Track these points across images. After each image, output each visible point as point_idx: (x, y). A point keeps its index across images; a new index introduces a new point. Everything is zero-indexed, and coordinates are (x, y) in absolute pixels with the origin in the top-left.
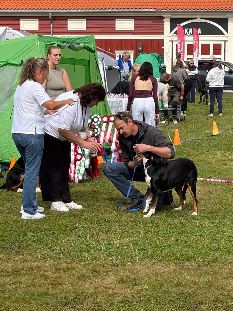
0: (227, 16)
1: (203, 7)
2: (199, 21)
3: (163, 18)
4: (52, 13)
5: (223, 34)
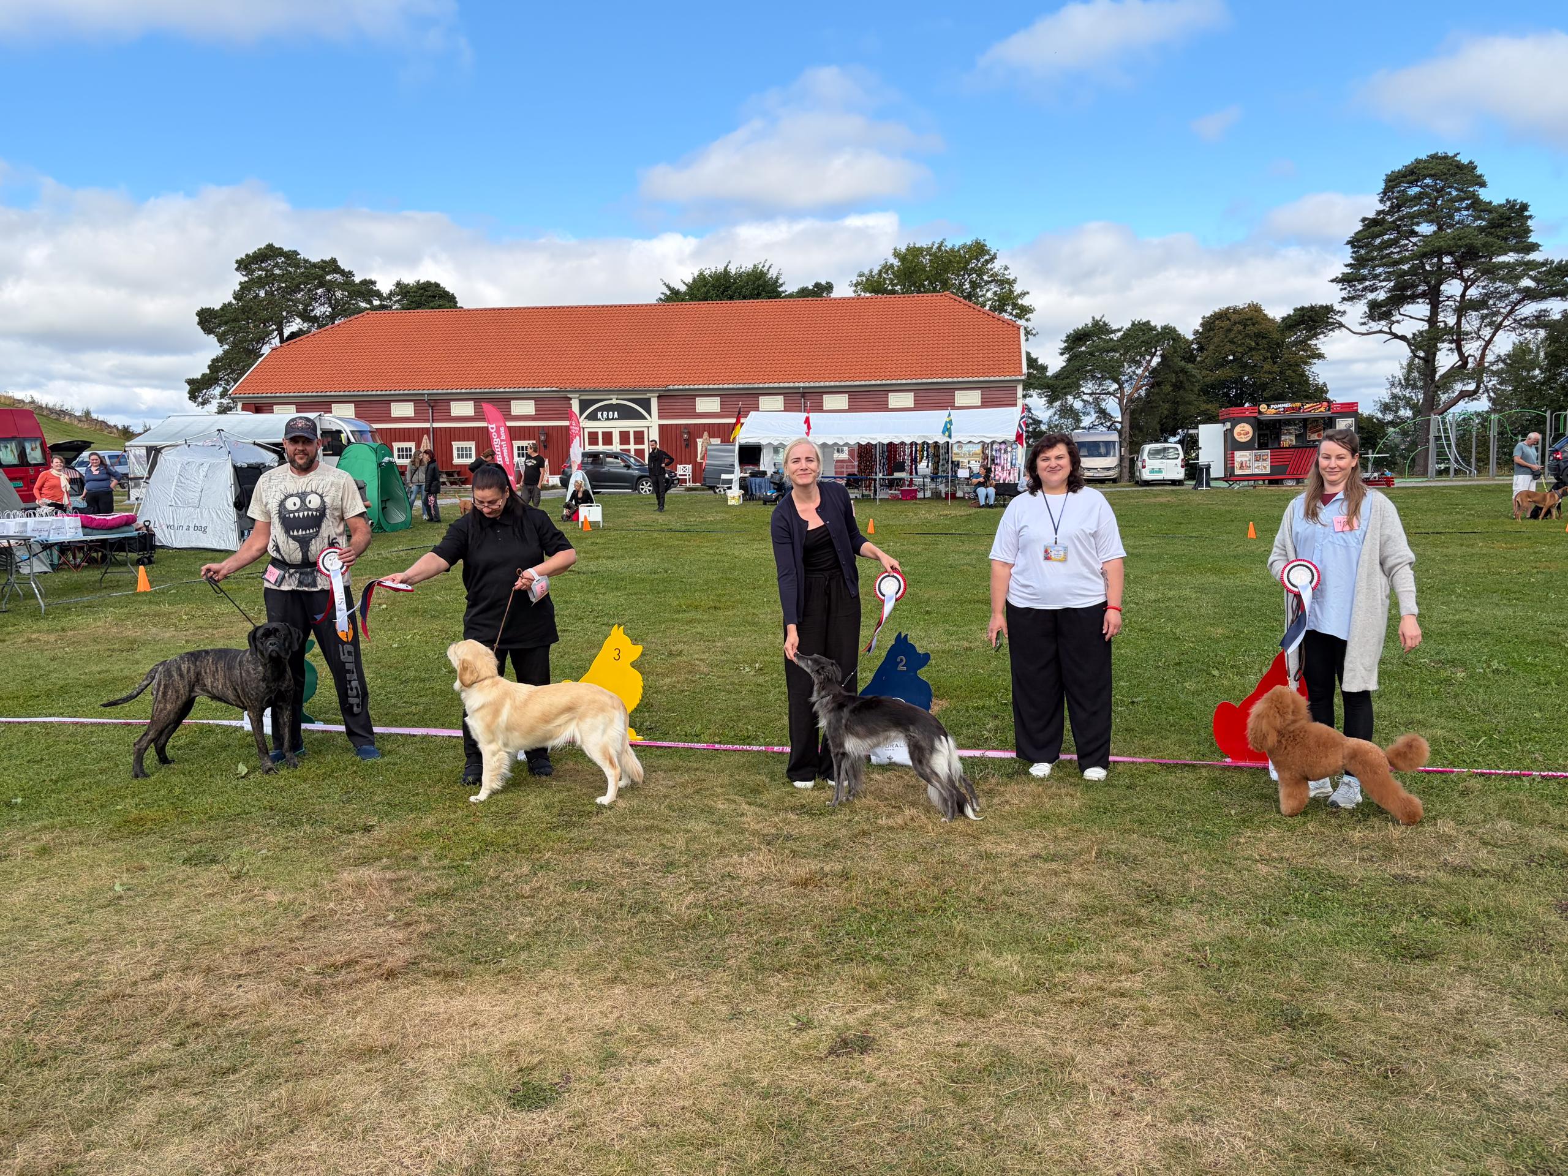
0: (648, 395)
1: (618, 385)
2: (614, 402)
3: (570, 399)
4: (429, 395)
5: (644, 418)
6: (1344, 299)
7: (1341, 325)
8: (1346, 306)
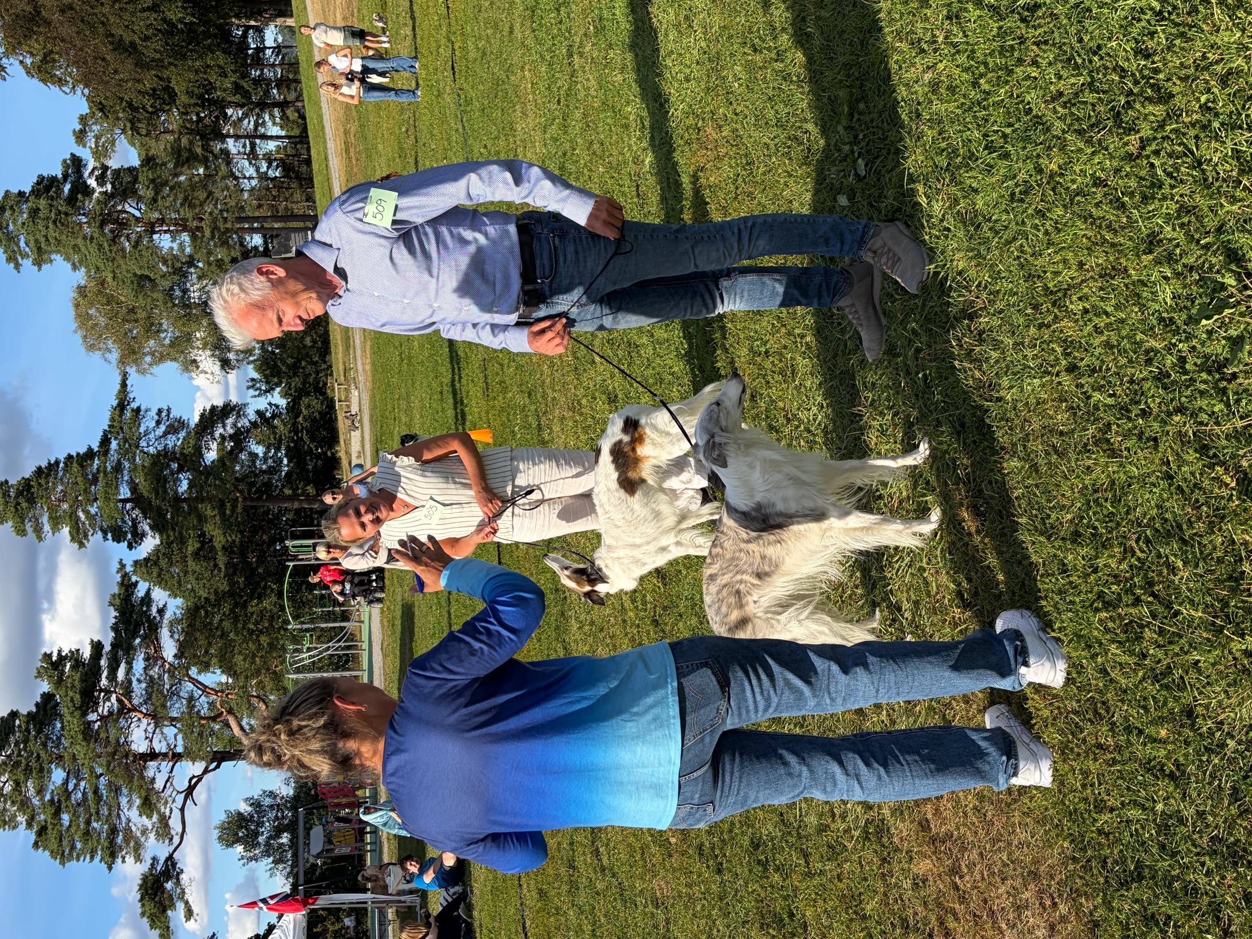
6: (138, 859)
7: (170, 858)
8: (147, 857)
